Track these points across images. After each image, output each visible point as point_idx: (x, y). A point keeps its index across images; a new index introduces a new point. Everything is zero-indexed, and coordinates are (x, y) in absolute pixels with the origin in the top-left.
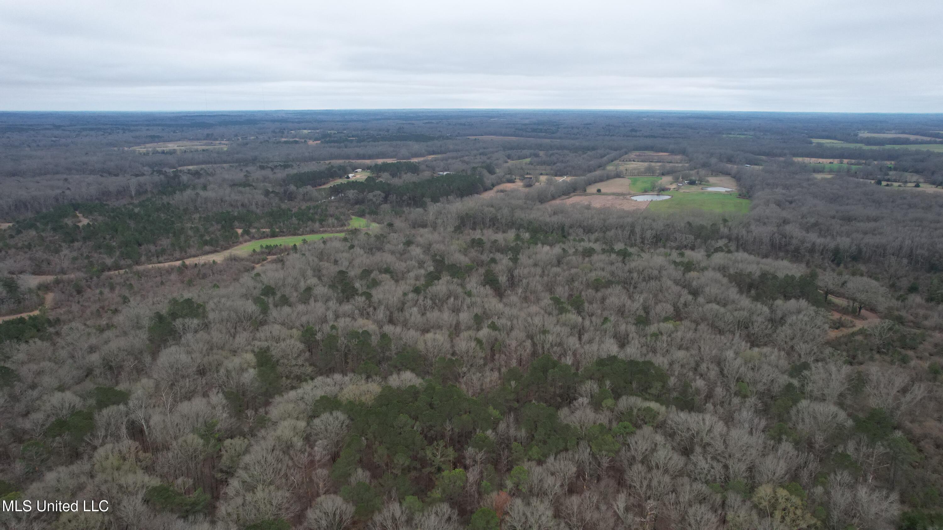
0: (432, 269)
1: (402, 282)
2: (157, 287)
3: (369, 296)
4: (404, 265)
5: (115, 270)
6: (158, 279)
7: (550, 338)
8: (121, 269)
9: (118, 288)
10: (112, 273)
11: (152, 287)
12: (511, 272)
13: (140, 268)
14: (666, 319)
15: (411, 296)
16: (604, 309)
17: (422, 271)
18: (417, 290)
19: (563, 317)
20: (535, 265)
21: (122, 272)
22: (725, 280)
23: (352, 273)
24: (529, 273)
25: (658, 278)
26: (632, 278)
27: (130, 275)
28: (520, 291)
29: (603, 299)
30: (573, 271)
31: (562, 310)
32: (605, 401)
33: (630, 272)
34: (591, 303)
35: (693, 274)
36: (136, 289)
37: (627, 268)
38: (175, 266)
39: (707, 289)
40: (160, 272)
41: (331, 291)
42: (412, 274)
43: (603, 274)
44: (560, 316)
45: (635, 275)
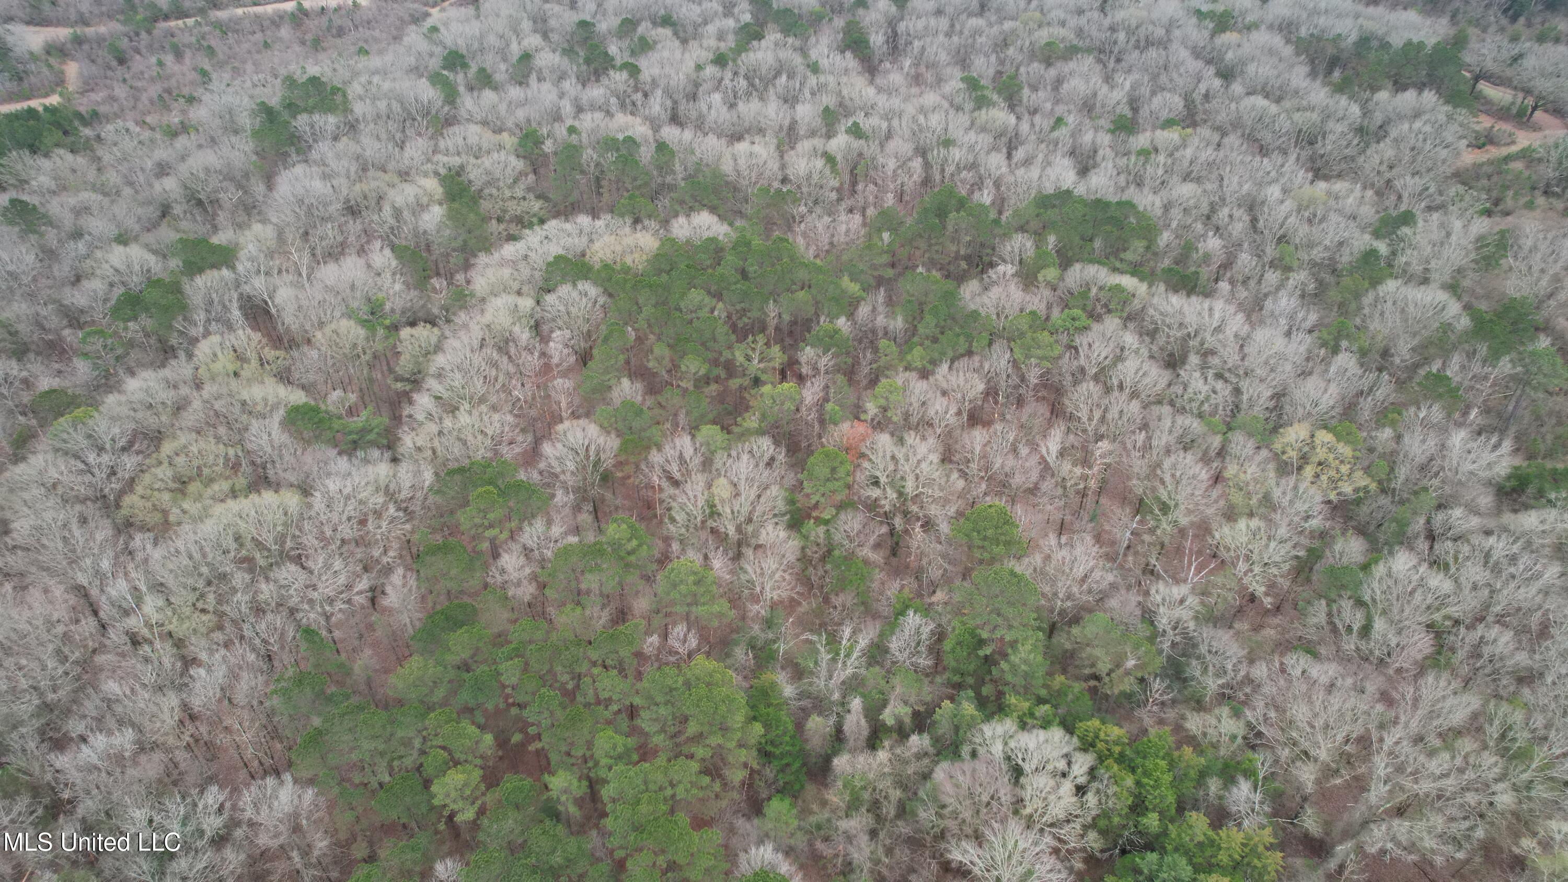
0: (747, 18)
1: (693, 44)
2: (258, 52)
3: (634, 70)
4: (697, 9)
5: (178, 18)
6: (259, 36)
7: (956, 154)
8: (187, 16)
9: (188, 54)
10: (173, 24)
11: (249, 52)
12: (892, 24)
13: (222, 15)
14: (1168, 124)
15: (710, 71)
16: (1057, 102)
17: (731, 23)
18: (720, 60)
19: (983, 115)
20: (939, 12)
21: (190, 21)
22: (1288, 51)
23: (603, 27)
24: (926, 28)
25: (1164, 44)
26: (1115, 43)
27: (207, 29)
28: (907, 63)
29: (1058, 82)
30: (1008, 25)
31: (981, 103)
32: (1043, 272)
33: (1113, 29)
34: (1034, 88)
35: (1229, 37)
36: (221, 56)
37: (1107, 22)
38: (285, 12)
39: (1251, 69)
40: (260, 22)
41: (566, 60)
42: (711, 29)
43: (1062, 32)
44: (976, 114)
45: (1122, 36)
